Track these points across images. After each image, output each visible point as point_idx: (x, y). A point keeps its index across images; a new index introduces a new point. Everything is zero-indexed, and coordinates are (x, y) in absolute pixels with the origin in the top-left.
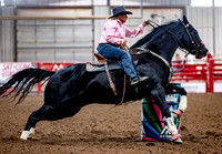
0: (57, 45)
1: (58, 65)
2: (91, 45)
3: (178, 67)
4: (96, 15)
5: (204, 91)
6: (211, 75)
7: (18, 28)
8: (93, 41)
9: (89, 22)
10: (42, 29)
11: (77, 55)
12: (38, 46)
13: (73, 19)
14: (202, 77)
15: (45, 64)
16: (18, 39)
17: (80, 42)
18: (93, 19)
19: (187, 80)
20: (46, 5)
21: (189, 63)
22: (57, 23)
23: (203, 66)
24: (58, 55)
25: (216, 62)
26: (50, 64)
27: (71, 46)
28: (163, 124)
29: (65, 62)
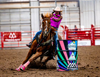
0: (12, 23)
1: (12, 33)
2: (29, 22)
3: (76, 32)
4: (32, 6)
5: (90, 45)
6: (94, 36)
8: (30, 20)
9: (28, 10)
10: (3, 14)
11: (22, 27)
12: (1, 23)
13: (20, 9)
14: (88, 37)
15: (5, 33)
18: (30, 8)
19: (81, 39)
20: (5, 1)
22: (11, 11)
23: (89, 31)
24: (12, 28)
25: (96, 29)
26: (8, 33)
27: (19, 23)
28: (68, 62)
29: (16, 31)
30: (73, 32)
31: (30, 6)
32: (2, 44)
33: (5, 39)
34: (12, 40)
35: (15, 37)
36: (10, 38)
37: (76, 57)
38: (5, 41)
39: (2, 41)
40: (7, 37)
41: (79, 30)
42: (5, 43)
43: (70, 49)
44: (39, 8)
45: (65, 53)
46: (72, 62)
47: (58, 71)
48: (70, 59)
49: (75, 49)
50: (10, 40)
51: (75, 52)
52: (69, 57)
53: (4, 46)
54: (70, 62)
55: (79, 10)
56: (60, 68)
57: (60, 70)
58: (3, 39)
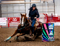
0: (14, 12)
1: (15, 18)
2: (25, 12)
4: (26, 2)
7: (1, 7)
8: (25, 10)
10: (9, 7)
12: (8, 12)
13: (19, 4)
15: (10, 18)
16: (2, 10)
17: (21, 11)
18: (25, 3)
21: (56, 16)
22: (14, 5)
24: (14, 15)
26: (12, 18)
27: (19, 12)
28: (49, 36)
29: (16, 17)
30: (51, 18)
31: (25, 2)
32: (9, 25)
33: (10, 21)
34: (14, 22)
35: (16, 20)
36: (13, 21)
37: (53, 33)
38: (10, 23)
39: (8, 23)
40: (11, 20)
41: (54, 16)
42: (10, 24)
43: (50, 29)
44: (31, 3)
45: (47, 31)
46: (51, 36)
47: (43, 42)
48: (50, 35)
49: (53, 29)
50: (13, 22)
51: (53, 31)
52: (49, 33)
53: (10, 26)
54: (50, 36)
55: (54, 5)
56: (44, 40)
57: (44, 41)
58: (9, 22)
